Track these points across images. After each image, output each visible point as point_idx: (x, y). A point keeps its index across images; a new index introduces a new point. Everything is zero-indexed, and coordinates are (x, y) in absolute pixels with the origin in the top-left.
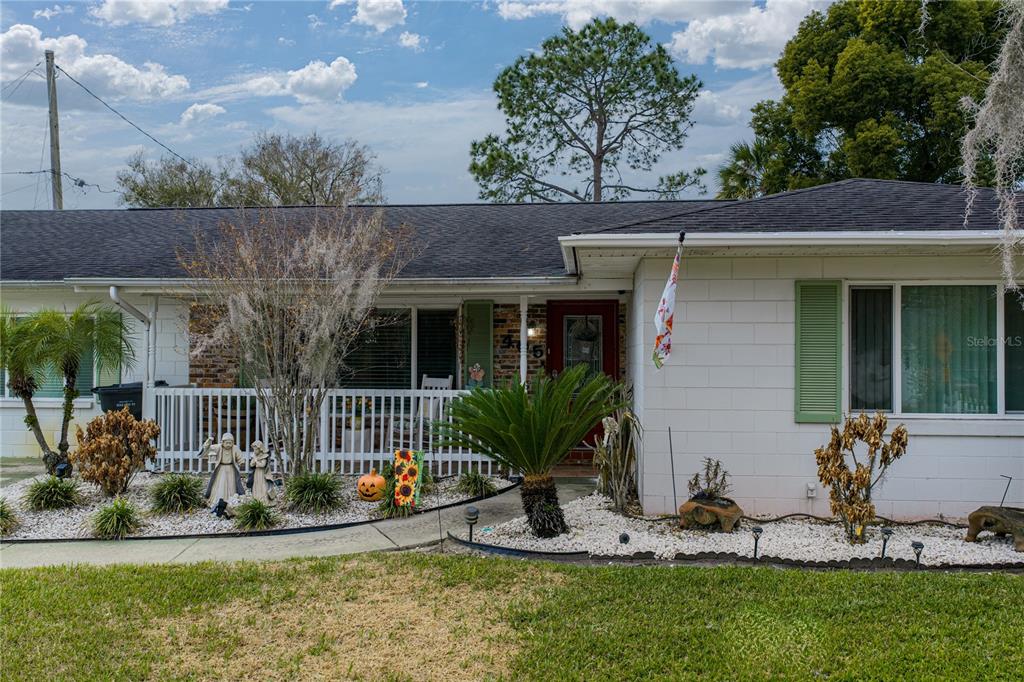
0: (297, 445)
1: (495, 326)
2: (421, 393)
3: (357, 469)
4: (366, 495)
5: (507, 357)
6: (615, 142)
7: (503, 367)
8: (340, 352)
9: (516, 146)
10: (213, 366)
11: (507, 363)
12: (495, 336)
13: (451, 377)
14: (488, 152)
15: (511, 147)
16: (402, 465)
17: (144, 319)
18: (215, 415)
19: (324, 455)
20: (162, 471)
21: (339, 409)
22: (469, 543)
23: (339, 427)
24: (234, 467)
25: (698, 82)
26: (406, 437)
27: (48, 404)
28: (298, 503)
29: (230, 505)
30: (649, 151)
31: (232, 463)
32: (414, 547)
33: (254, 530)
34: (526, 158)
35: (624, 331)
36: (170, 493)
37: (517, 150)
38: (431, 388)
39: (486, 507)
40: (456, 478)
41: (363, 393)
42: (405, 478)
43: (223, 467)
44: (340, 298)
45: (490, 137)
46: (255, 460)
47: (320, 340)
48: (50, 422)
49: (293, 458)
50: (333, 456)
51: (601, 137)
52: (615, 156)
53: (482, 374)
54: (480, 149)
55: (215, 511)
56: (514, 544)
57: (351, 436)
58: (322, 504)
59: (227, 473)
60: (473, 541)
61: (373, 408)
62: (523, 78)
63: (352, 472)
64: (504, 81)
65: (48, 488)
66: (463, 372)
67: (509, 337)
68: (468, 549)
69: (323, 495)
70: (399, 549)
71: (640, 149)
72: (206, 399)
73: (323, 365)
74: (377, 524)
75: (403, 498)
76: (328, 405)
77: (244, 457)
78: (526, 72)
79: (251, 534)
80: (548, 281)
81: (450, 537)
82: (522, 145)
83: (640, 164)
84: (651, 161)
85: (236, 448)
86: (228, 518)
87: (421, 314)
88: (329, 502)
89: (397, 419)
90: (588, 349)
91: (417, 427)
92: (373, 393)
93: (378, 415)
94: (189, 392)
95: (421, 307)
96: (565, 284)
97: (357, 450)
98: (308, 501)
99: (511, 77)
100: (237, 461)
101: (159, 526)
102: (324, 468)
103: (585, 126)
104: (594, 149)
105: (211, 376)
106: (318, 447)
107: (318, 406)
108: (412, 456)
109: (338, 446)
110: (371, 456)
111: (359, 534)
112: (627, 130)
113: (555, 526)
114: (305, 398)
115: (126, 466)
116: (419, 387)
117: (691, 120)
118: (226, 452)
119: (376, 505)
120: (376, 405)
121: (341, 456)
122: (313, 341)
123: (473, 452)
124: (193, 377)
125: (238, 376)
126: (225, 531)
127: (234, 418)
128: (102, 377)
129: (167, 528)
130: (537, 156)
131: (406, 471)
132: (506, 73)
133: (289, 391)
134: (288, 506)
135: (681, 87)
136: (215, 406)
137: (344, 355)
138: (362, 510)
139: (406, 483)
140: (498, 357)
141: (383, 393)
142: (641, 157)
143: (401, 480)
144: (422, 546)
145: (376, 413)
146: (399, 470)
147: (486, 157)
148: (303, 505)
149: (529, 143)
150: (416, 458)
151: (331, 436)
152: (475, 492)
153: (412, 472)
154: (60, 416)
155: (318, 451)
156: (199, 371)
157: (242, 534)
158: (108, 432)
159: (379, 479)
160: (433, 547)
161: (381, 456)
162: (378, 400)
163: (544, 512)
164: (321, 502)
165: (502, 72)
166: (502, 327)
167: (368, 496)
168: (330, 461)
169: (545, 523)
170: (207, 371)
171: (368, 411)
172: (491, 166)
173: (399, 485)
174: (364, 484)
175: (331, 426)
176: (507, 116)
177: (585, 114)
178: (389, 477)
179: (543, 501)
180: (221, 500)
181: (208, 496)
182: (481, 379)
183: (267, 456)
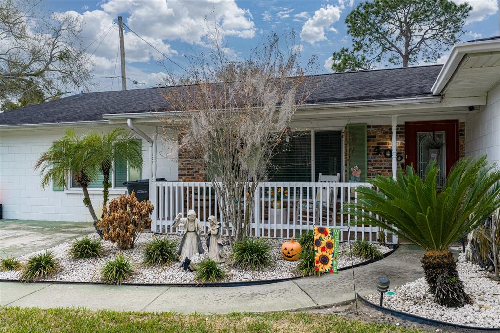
0: (239, 218)
1: (368, 141)
2: (319, 184)
3: (278, 235)
4: (287, 256)
5: (376, 161)
6: (415, 47)
7: (374, 168)
8: (266, 154)
9: (358, 53)
10: (192, 169)
11: (377, 165)
12: (368, 147)
13: (338, 174)
14: (342, 57)
15: (355, 54)
16: (320, 238)
17: (150, 140)
18: (190, 198)
19: (257, 225)
20: (161, 232)
21: (266, 195)
22: (380, 308)
23: (266, 207)
24: (197, 234)
25: (468, 7)
27: (96, 191)
28: (240, 261)
29: (193, 261)
30: (435, 51)
31: (195, 231)
32: (330, 306)
33: (208, 282)
34: (364, 58)
35: (464, 141)
36: (154, 251)
37: (358, 54)
38: (325, 182)
39: (379, 270)
40: (346, 243)
41: (281, 184)
42: (323, 249)
43: (189, 234)
44: (268, 115)
45: (343, 49)
46: (210, 229)
47: (253, 145)
49: (237, 228)
50: (263, 226)
51: (407, 45)
52: (415, 56)
53: (359, 172)
54: (338, 57)
55: (182, 266)
57: (274, 212)
58: (256, 263)
59: (192, 238)
60: (383, 305)
61: (288, 195)
62: (362, 15)
63: (275, 237)
64: (351, 17)
65: (82, 244)
66: (346, 171)
67: (378, 148)
68: (380, 313)
69: (257, 257)
70: (319, 308)
71: (430, 50)
72: (185, 188)
73: (256, 163)
74: (297, 281)
75: (322, 265)
76: (259, 193)
78: (363, 11)
79: (205, 285)
81: (360, 298)
82: (361, 52)
83: (430, 59)
84: (436, 57)
85: (198, 220)
86: (192, 271)
87: (318, 134)
88: (262, 262)
89: (304, 202)
90: (436, 155)
92: (288, 184)
93: (291, 200)
94: (176, 184)
95: (318, 129)
96: (431, 103)
97: (278, 222)
98: (247, 261)
99: (355, 15)
100: (198, 229)
101: (146, 275)
102: (257, 234)
103: (397, 40)
104: (403, 52)
105: (190, 175)
106: (253, 219)
107: (253, 192)
108: (329, 232)
109: (266, 219)
110: (288, 227)
111: (285, 290)
112: (423, 40)
113: (458, 297)
114: (245, 186)
115: (131, 230)
116: (317, 180)
117: (464, 30)
118: (191, 224)
119: (295, 264)
120: (290, 193)
121: (268, 226)
122: (249, 146)
123: (365, 226)
124: (180, 176)
125: (205, 176)
126: (188, 282)
127: (202, 200)
129: (150, 277)
130: (369, 58)
131: (324, 244)
132: (352, 13)
133: (234, 182)
134: (233, 263)
135: (458, 10)
136: (191, 193)
137: (271, 156)
138: (285, 269)
139: (324, 253)
140: (371, 161)
141: (294, 184)
142: (431, 56)
143: (320, 251)
144: (337, 305)
145: (290, 198)
146: (318, 243)
147: (341, 60)
148: (243, 263)
149: (365, 51)
150: (332, 234)
151: (261, 212)
152: (366, 257)
153: (330, 245)
154: (102, 199)
155: (254, 222)
156: (184, 172)
157: (200, 285)
158: (121, 208)
159: (296, 245)
160: (347, 307)
161: (294, 227)
162: (292, 188)
163: (447, 284)
164: (256, 262)
165: (350, 13)
166: (373, 141)
167: (290, 257)
168: (261, 229)
169: (448, 293)
170: (188, 172)
171: (285, 197)
172: (345, 64)
173: (318, 254)
174: (286, 249)
175: (261, 206)
176: (353, 37)
177: (398, 32)
178: (303, 243)
179: (446, 275)
180: (187, 258)
181: (180, 254)
182: (359, 176)
183: (218, 226)
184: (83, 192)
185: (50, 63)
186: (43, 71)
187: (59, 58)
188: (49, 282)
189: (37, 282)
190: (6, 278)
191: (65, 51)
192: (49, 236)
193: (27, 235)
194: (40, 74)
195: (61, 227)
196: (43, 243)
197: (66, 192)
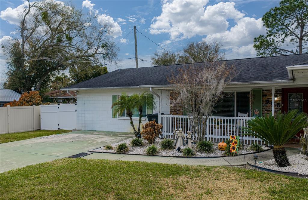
0: (200, 132)
1: (263, 97)
2: (238, 118)
3: (218, 141)
4: (221, 149)
5: (267, 107)
7: (265, 110)
8: (212, 105)
11: (267, 109)
12: (263, 100)
13: (248, 113)
14: (260, 41)
15: (268, 38)
16: (232, 140)
17: (158, 96)
18: (177, 123)
19: (208, 136)
20: (163, 138)
21: (212, 122)
22: (255, 166)
23: (212, 128)
26: (233, 132)
27: (135, 119)
28: (201, 149)
29: (181, 148)
31: (182, 137)
32: (236, 166)
33: (188, 156)
34: (273, 41)
36: (165, 144)
37: (270, 39)
38: (241, 117)
39: (260, 155)
40: (249, 145)
41: (219, 118)
42: (233, 144)
43: (179, 138)
44: (213, 89)
45: (261, 35)
46: (188, 136)
47: (206, 102)
48: (136, 123)
49: (199, 136)
50: (210, 136)
51: (301, 33)
53: (258, 112)
54: (257, 40)
56: (270, 168)
57: (216, 130)
60: (256, 165)
61: (222, 122)
62: (272, 15)
63: (216, 142)
64: (265, 17)
66: (252, 112)
67: (268, 100)
68: (254, 168)
69: (208, 148)
70: (231, 166)
72: (174, 118)
73: (207, 109)
74: (224, 158)
75: (233, 150)
76: (209, 122)
77: (185, 135)
78: (273, 13)
79: (187, 157)
80: (282, 82)
81: (248, 164)
82: (272, 37)
85: (183, 132)
86: (181, 152)
87: (238, 93)
88: (210, 150)
89: (230, 126)
90: (298, 104)
91: (236, 128)
92: (222, 118)
94: (170, 116)
95: (238, 91)
96: (289, 83)
97: (218, 135)
98: (203, 149)
99: (268, 15)
101: (163, 153)
102: (208, 140)
103: (296, 28)
104: (299, 36)
105: (176, 112)
106: (206, 133)
107: (206, 122)
108: (235, 138)
109: (212, 133)
110: (222, 137)
111: (219, 160)
113: (285, 163)
114: (202, 119)
115: (154, 136)
116: (237, 116)
118: (180, 134)
119: (224, 152)
121: (213, 136)
122: (204, 102)
123: (255, 137)
124: (171, 112)
125: (183, 112)
126: (180, 156)
127: (182, 124)
128: (148, 112)
129: (165, 154)
130: (278, 40)
131: (233, 142)
132: (266, 14)
133: (198, 117)
134: (197, 150)
136: (177, 120)
137: (214, 106)
138: (220, 153)
139: (234, 146)
140: (264, 107)
141: (226, 118)
143: (232, 145)
144: (239, 166)
145: (223, 124)
146: (231, 142)
147: (259, 42)
148: (202, 150)
149: (274, 36)
150: (237, 138)
151: (210, 130)
152: (256, 150)
153: (236, 143)
154: (138, 122)
155: (206, 134)
156: (173, 110)
157: (185, 157)
158: (150, 127)
159: (225, 144)
160: (243, 166)
161: (225, 137)
162: (224, 120)
163: (281, 158)
164: (207, 150)
165: (265, 14)
166: (265, 97)
167: (222, 149)
168: (209, 138)
169: (281, 162)
170: (175, 110)
171: (221, 123)
172: (261, 45)
173: (231, 146)
174: (220, 145)
175: (210, 127)
176: (267, 28)
177: (296, 24)
178: (228, 144)
179: (281, 155)
180: (179, 147)
181: (175, 146)
182: (258, 114)
183: (191, 135)
184: (130, 119)
185: (97, 50)
186: (94, 54)
187: (102, 47)
188: (127, 154)
189: (122, 154)
190: (110, 152)
191: (105, 43)
192: (115, 138)
193: (105, 137)
194: (93, 55)
195: (117, 134)
196: (114, 141)
197: (118, 118)
